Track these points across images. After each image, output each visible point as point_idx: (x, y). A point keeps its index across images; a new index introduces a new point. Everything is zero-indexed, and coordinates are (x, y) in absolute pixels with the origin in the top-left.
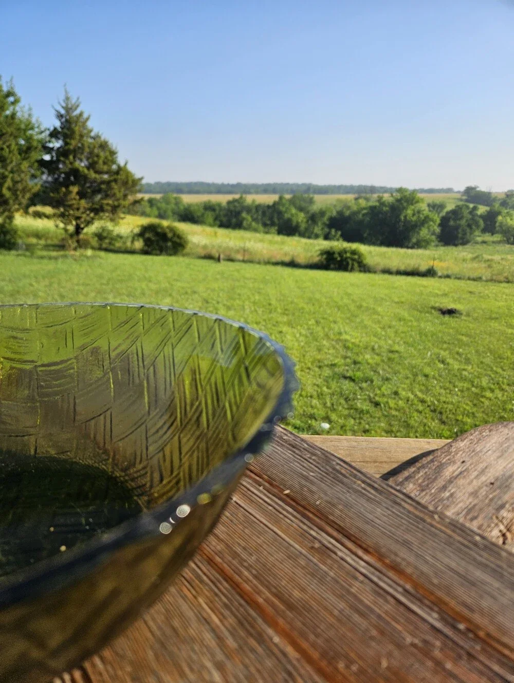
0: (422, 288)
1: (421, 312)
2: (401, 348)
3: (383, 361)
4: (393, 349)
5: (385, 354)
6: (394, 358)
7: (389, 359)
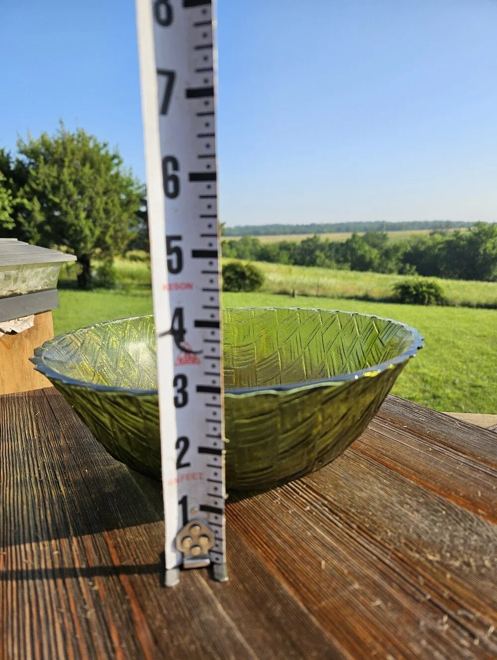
2: (485, 383)
3: (465, 396)
4: (475, 384)
5: (467, 389)
6: (478, 393)
7: (472, 394)
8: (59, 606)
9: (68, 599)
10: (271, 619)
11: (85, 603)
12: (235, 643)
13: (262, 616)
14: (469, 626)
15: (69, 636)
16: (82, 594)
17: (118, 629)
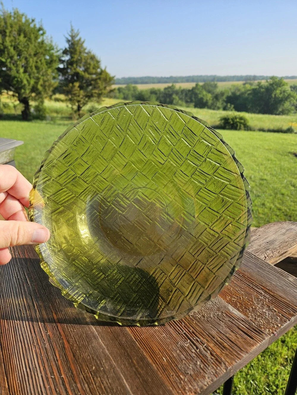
8: (33, 342)
9: (37, 339)
10: (120, 344)
11: (44, 341)
13: (117, 343)
15: (39, 356)
16: (43, 337)
17: (59, 352)
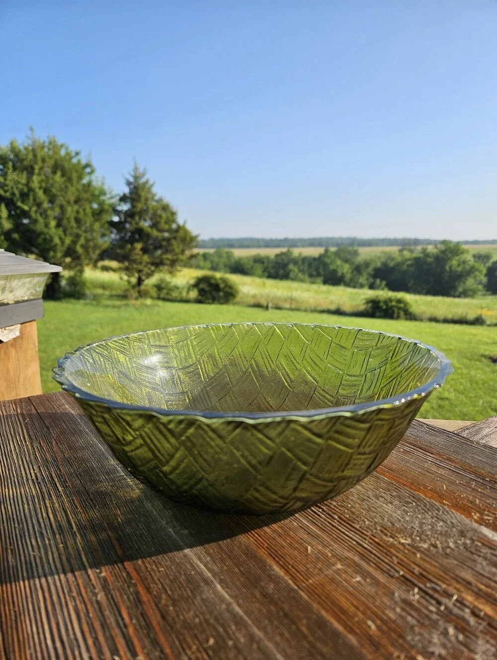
0: (471, 337)
1: (470, 360)
2: (452, 396)
4: (442, 396)
5: (435, 401)
6: (445, 406)
7: (439, 406)
8: (70, 591)
9: (78, 585)
10: (265, 595)
11: (94, 588)
12: (235, 616)
13: (257, 593)
14: (436, 595)
15: (82, 616)
16: (90, 580)
17: (128, 608)
